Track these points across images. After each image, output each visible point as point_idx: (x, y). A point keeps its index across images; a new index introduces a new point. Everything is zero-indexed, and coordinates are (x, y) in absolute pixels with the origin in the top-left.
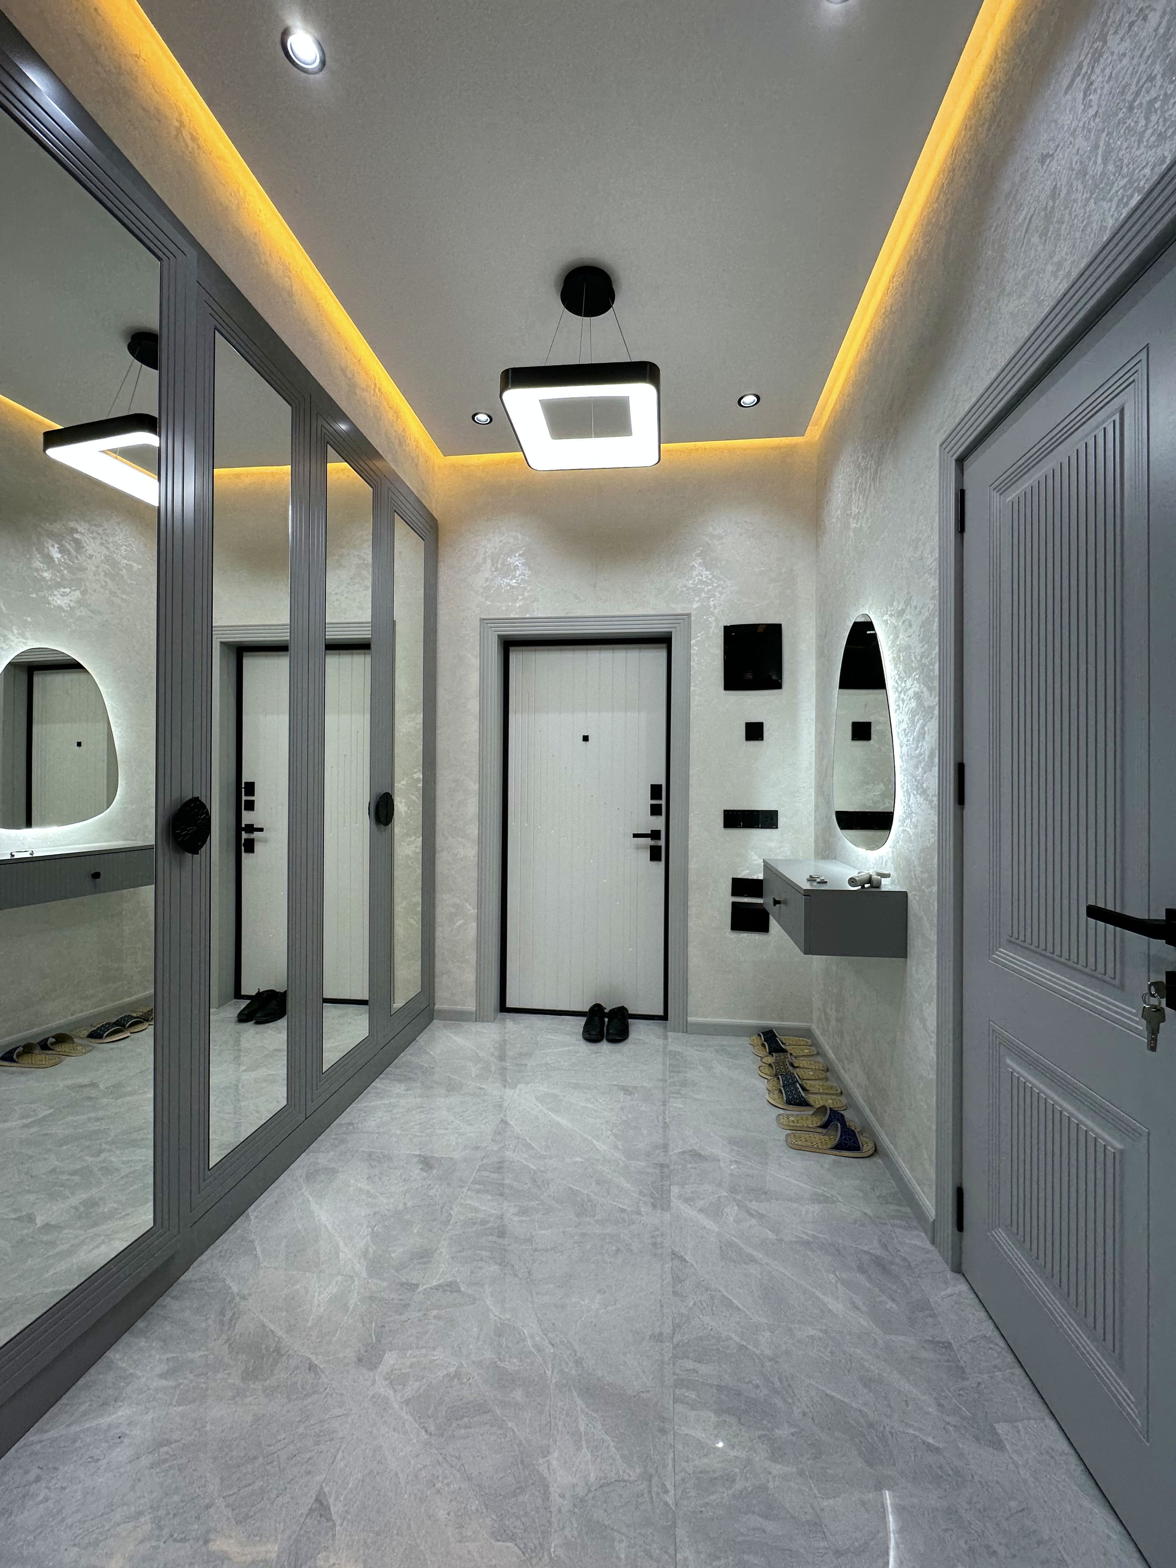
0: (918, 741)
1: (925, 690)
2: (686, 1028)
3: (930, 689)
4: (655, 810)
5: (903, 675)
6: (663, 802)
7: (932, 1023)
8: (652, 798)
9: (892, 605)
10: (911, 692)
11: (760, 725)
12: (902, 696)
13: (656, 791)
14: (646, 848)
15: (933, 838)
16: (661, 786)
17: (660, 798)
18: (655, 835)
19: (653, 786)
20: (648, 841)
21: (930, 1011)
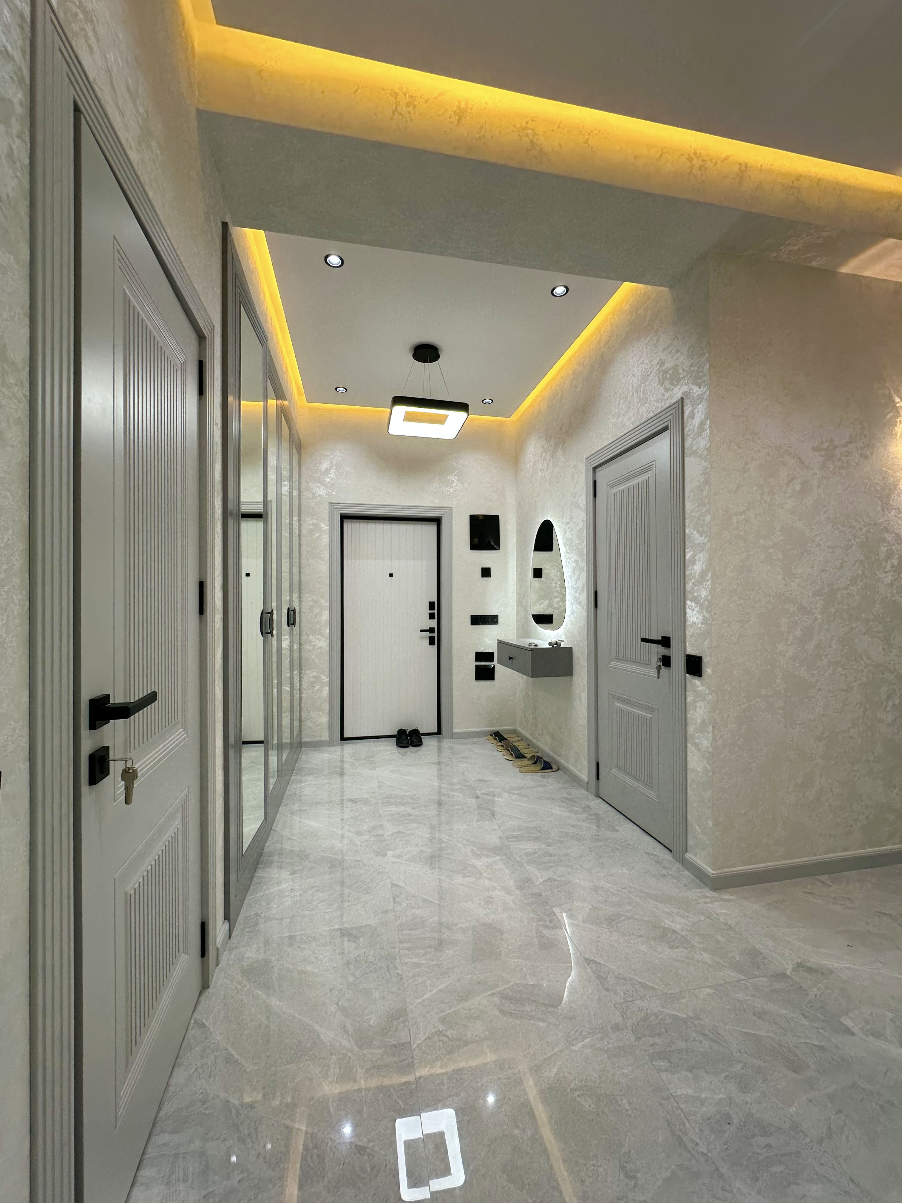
0: (577, 581)
1: (580, 559)
2: (453, 736)
3: (582, 560)
4: (431, 616)
5: (569, 551)
6: (436, 611)
7: (585, 701)
8: (429, 610)
9: (563, 519)
10: (573, 560)
11: (489, 569)
12: (568, 560)
13: (431, 605)
14: (426, 638)
15: (583, 623)
16: (434, 602)
17: (434, 610)
18: (431, 630)
19: (430, 603)
20: (428, 634)
21: (584, 695)
